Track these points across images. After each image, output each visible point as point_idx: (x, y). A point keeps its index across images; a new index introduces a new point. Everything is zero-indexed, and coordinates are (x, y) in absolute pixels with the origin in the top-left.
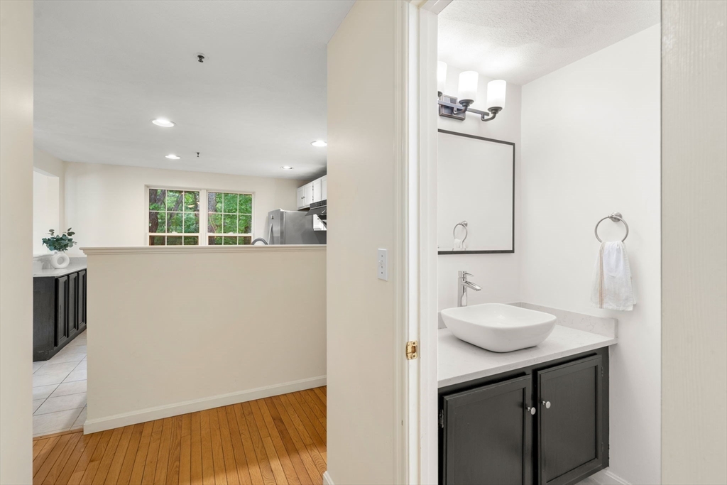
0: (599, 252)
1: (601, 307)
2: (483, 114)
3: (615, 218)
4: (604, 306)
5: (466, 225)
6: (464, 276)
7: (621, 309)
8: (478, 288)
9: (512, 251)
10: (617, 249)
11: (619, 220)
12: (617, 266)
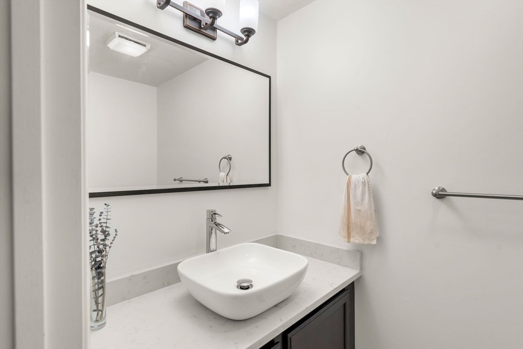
0: (346, 185)
1: (349, 242)
2: (238, 38)
3: (360, 151)
4: (352, 240)
5: (230, 159)
6: (213, 215)
7: (366, 242)
8: (226, 230)
9: (269, 185)
10: (363, 182)
11: (363, 153)
12: (363, 199)
